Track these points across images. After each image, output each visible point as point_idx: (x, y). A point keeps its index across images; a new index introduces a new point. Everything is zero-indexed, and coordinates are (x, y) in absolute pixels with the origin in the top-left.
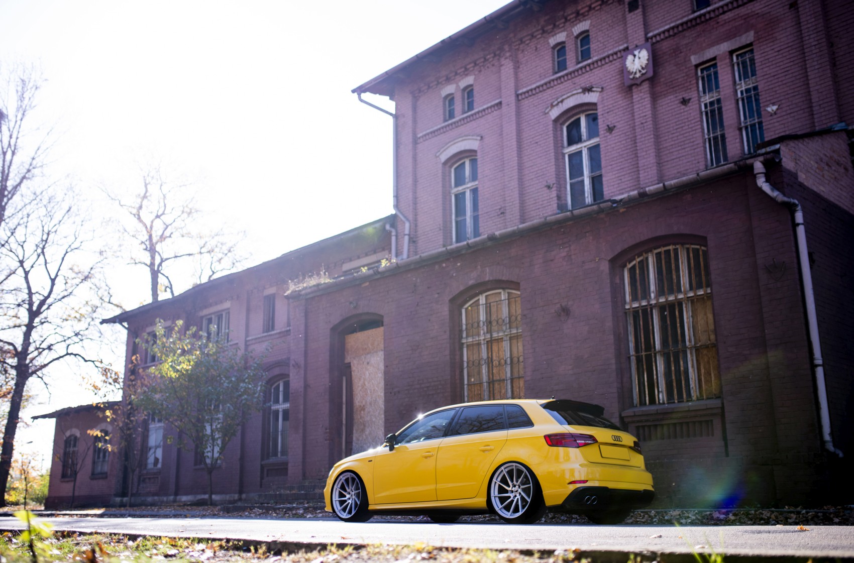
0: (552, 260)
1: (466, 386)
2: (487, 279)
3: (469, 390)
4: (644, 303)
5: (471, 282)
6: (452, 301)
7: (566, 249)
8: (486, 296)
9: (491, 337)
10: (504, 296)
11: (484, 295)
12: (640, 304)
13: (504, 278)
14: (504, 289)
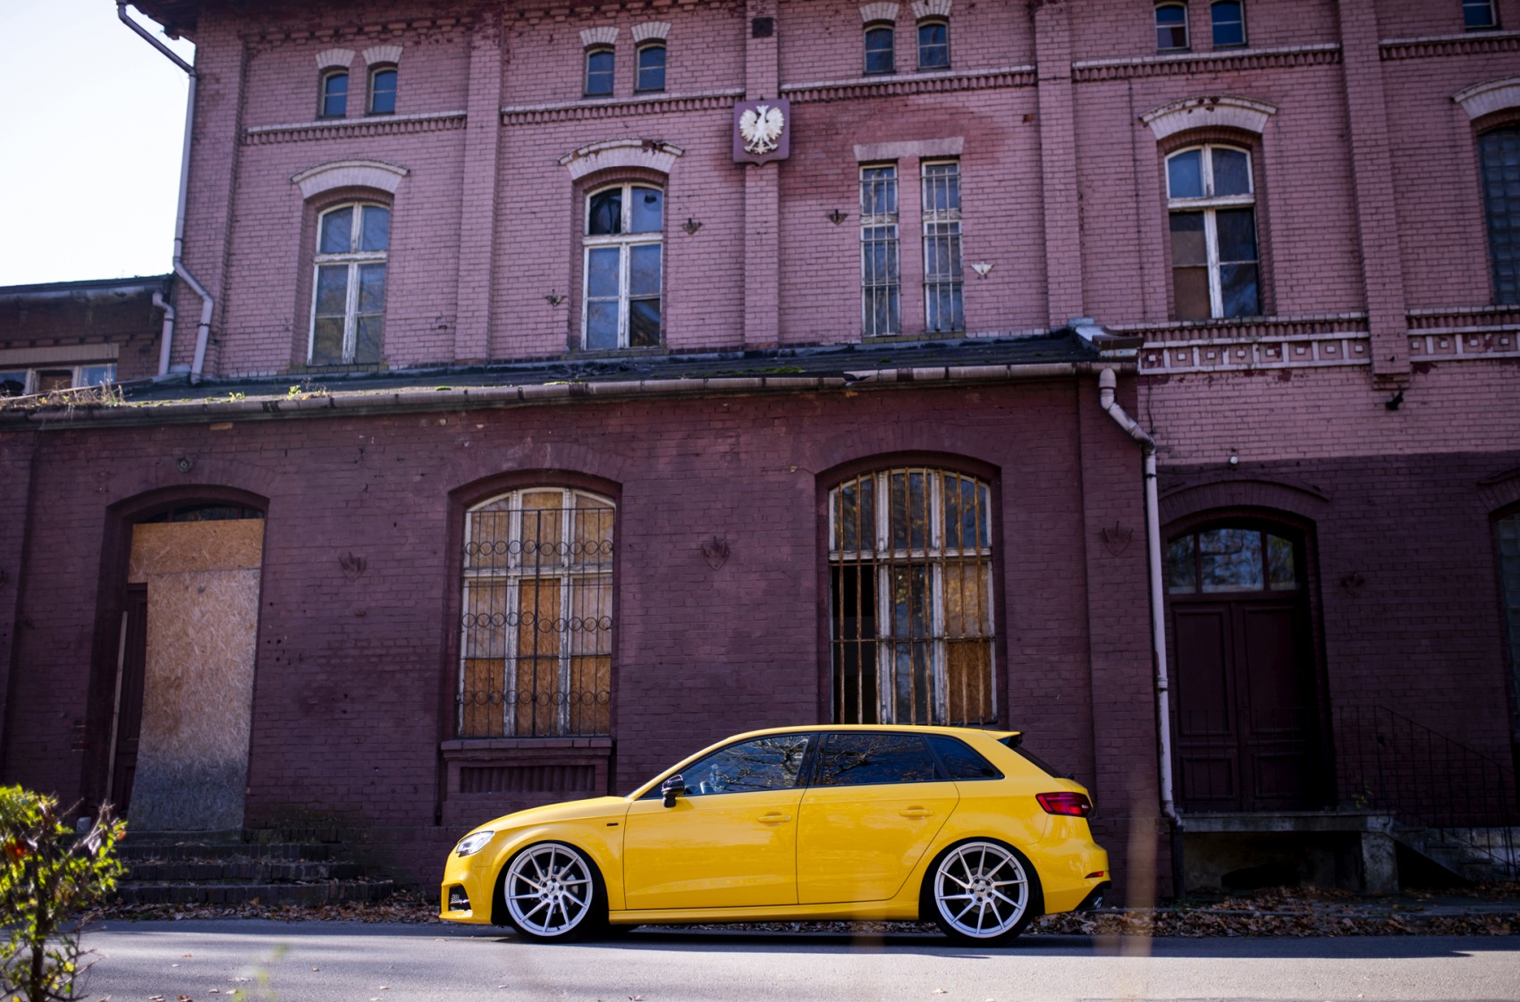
0: (697, 455)
1: (463, 662)
2: (547, 465)
3: (467, 668)
4: (866, 556)
5: (506, 466)
6: (453, 494)
7: (732, 440)
8: (524, 495)
9: (538, 575)
10: (568, 500)
11: (521, 492)
12: (859, 556)
13: (586, 470)
14: (570, 487)
